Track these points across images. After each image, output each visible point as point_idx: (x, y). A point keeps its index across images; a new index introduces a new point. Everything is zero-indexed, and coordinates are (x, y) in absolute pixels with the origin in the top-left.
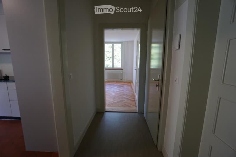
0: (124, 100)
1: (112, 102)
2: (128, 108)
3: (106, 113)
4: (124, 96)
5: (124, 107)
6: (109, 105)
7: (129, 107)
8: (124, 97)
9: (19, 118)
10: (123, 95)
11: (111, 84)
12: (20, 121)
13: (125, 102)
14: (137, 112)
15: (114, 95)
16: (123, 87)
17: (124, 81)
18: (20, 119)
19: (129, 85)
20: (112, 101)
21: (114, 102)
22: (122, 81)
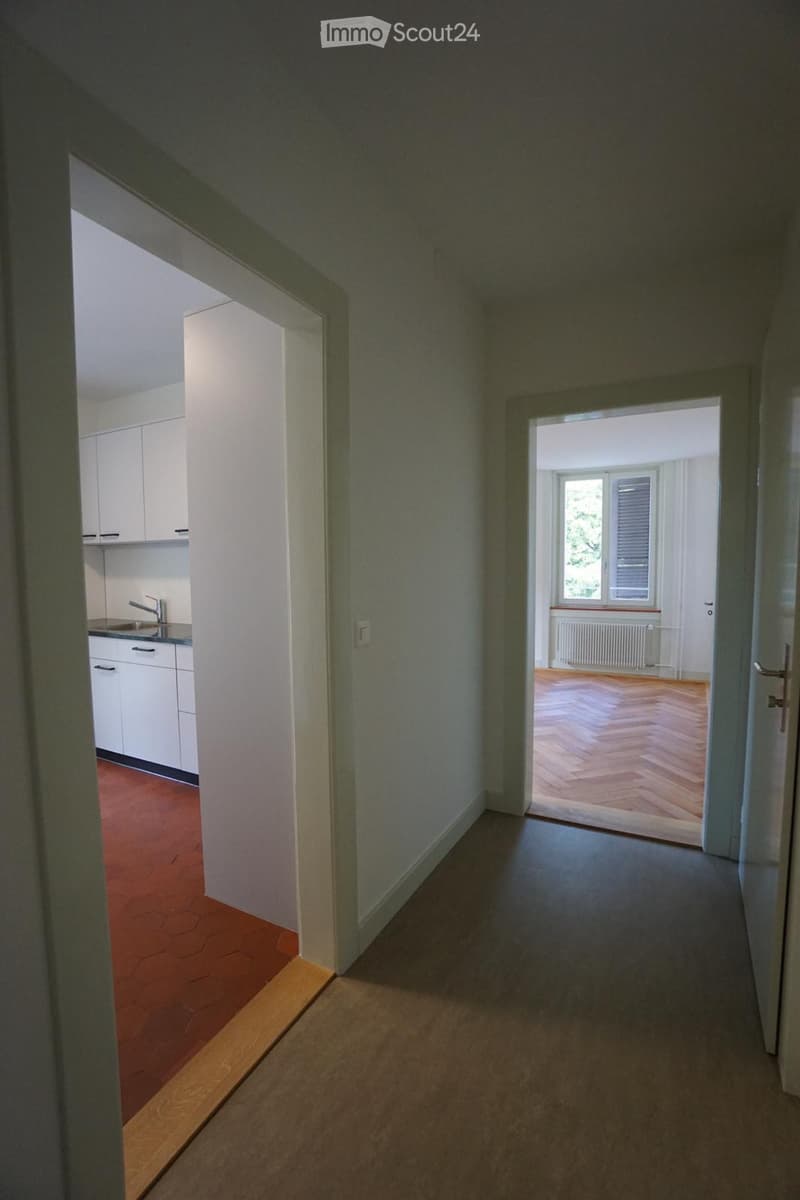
0: (640, 777)
1: (574, 773)
2: (653, 817)
3: (530, 822)
4: (648, 753)
5: (631, 810)
6: (550, 788)
7: (663, 812)
8: (645, 757)
9: (193, 778)
10: (643, 747)
11: (583, 687)
12: (196, 792)
13: (641, 787)
14: (699, 849)
15: (594, 741)
16: (650, 707)
17: (663, 674)
18: (198, 784)
19: (692, 701)
20: (576, 769)
21: (582, 777)
22: (651, 673)
